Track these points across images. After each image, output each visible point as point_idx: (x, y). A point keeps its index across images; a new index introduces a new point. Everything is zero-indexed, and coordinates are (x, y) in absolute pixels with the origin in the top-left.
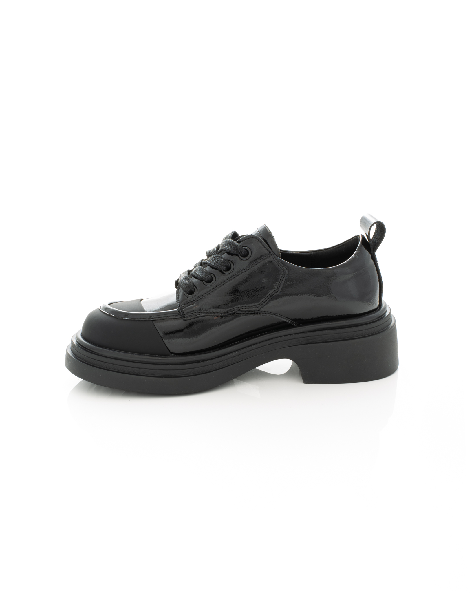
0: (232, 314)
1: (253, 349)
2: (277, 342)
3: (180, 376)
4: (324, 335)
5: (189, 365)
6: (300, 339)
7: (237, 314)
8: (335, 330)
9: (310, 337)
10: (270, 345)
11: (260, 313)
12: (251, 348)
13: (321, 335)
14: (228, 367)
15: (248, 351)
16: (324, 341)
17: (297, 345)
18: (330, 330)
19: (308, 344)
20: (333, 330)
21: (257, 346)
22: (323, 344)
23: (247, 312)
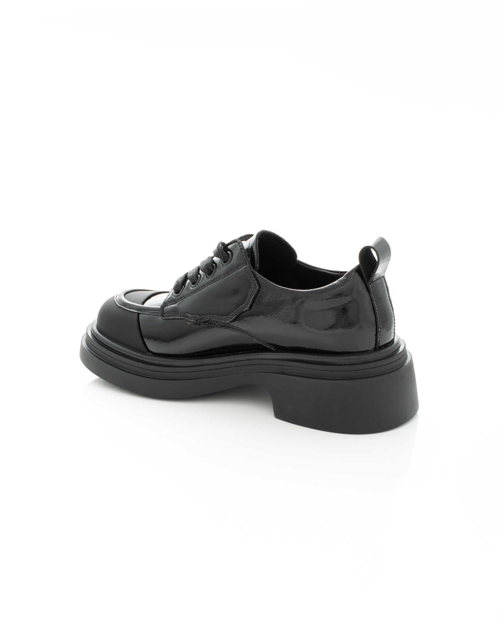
0: (204, 323)
1: (231, 367)
2: (254, 365)
3: (150, 377)
4: (294, 367)
5: (159, 367)
6: (274, 366)
7: (208, 323)
8: (304, 364)
9: (283, 366)
10: (248, 366)
11: (230, 327)
12: (228, 365)
13: (292, 367)
14: (200, 379)
15: (226, 368)
16: (295, 374)
17: (271, 373)
18: (300, 363)
19: (281, 373)
20: (303, 363)
21: (236, 364)
22: (291, 377)
23: (218, 323)
